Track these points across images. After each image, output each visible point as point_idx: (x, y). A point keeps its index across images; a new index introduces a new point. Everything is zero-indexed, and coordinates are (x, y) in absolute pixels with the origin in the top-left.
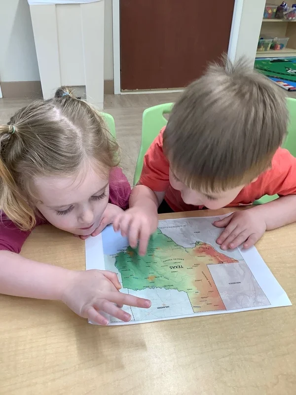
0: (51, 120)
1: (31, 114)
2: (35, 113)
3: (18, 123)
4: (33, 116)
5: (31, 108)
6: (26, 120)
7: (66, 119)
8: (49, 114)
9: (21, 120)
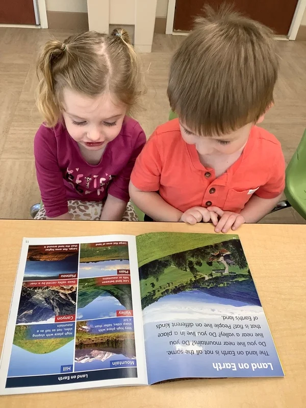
0: (95, 52)
1: (84, 41)
2: (87, 42)
3: (71, 44)
4: (84, 43)
5: (86, 36)
6: (78, 44)
7: (107, 56)
8: (95, 47)
9: (74, 43)
